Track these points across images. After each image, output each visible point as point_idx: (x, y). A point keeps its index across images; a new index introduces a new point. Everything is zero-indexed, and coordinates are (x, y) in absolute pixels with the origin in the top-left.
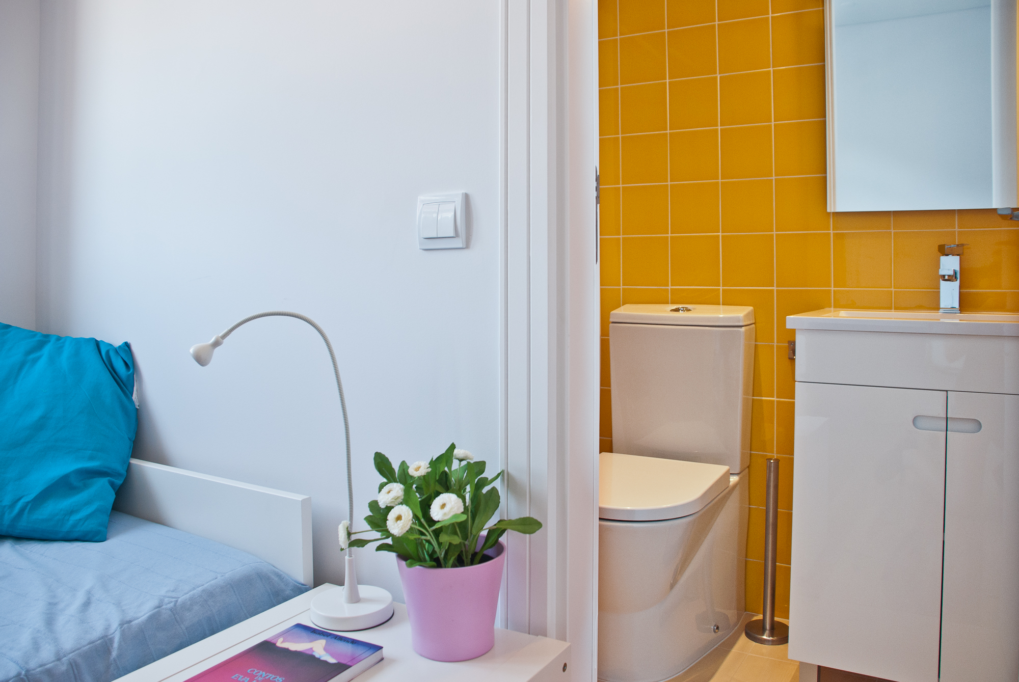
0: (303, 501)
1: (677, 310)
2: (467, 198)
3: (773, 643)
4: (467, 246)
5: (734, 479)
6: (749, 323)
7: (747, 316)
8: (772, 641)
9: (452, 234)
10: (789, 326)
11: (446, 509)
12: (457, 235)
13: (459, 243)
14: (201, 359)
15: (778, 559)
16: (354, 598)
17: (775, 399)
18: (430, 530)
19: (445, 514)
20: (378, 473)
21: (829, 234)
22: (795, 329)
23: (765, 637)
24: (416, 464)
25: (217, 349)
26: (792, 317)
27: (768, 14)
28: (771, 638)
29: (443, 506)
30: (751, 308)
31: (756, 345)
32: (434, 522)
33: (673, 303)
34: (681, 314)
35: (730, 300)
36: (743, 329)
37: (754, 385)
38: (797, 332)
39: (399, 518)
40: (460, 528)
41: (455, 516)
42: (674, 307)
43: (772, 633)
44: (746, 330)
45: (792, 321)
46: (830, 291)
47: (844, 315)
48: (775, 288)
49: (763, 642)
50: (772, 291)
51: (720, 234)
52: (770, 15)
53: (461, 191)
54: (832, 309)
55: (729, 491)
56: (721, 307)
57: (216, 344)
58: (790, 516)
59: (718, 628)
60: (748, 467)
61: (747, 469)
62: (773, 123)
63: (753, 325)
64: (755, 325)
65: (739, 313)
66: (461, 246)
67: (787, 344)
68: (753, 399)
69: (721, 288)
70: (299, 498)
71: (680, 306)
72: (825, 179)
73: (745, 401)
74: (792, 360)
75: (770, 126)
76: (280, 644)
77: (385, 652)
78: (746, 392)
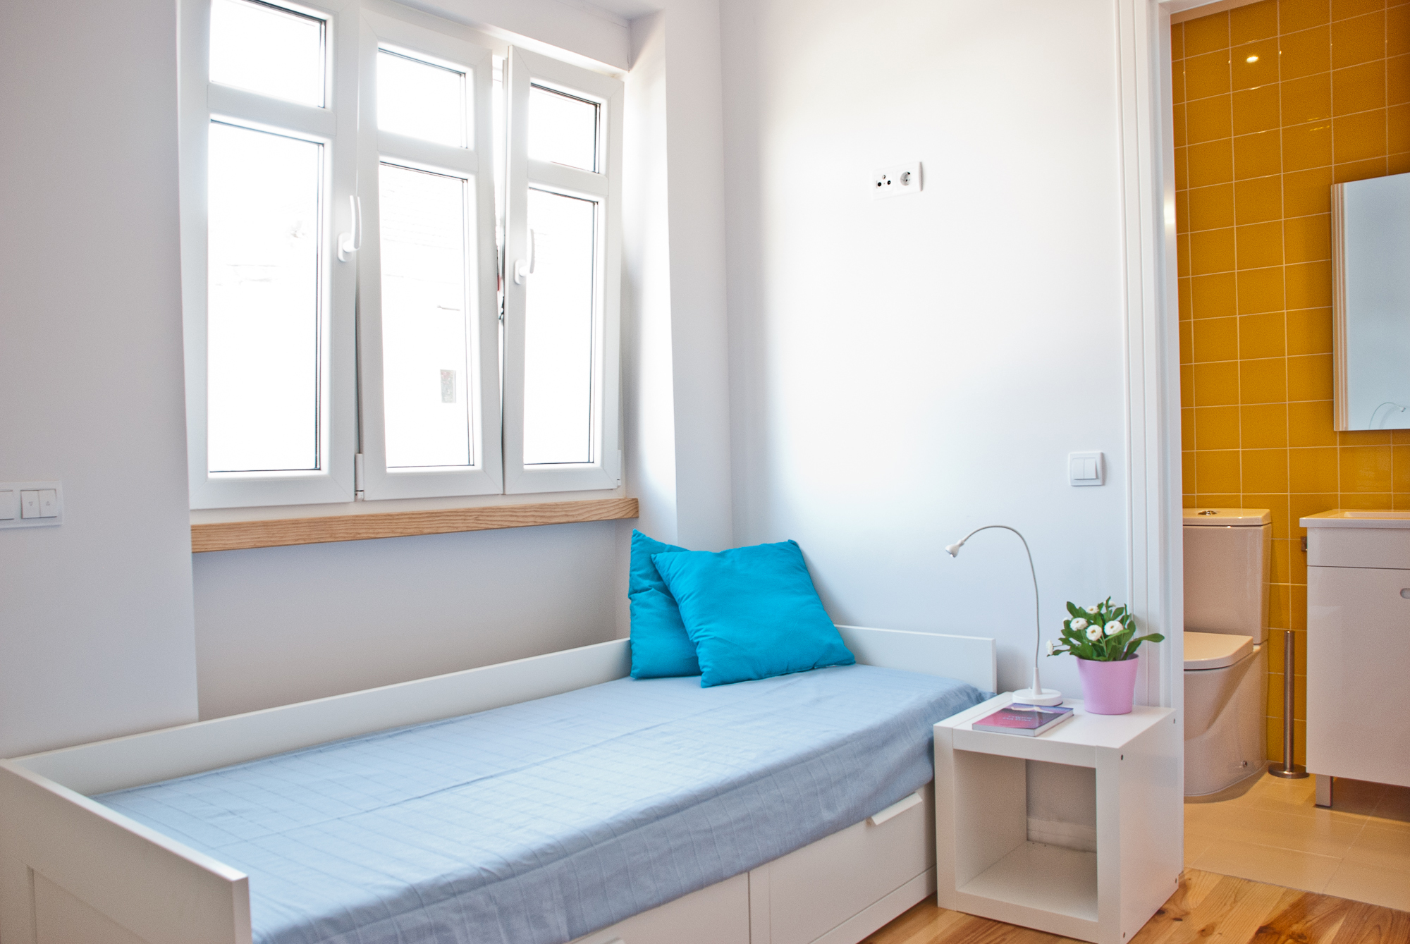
0: (993, 640)
1: (1204, 513)
2: (1103, 456)
3: (1293, 777)
4: (1104, 484)
5: (1256, 648)
6: (1267, 522)
7: (1265, 517)
8: (1292, 775)
9: (1094, 477)
10: (1302, 525)
11: (1115, 628)
12: (1097, 478)
13: (1099, 482)
14: (954, 553)
15: (1295, 716)
16: (1039, 692)
17: (1290, 584)
18: (1104, 640)
19: (1114, 631)
20: (1069, 613)
21: (1335, 449)
22: (1306, 528)
23: (1286, 772)
24: (1090, 607)
25: (962, 548)
26: (1304, 518)
27: (1282, 264)
28: (1291, 773)
29: (1112, 627)
30: (1268, 510)
31: (1273, 541)
32: (1108, 636)
33: (1198, 507)
34: (1207, 517)
35: (1249, 504)
36: (1262, 528)
37: (1271, 573)
38: (1308, 530)
39: (1093, 632)
40: (1119, 638)
41: (1120, 631)
42: (1202, 510)
43: (1292, 769)
44: (1265, 529)
45: (1304, 521)
46: (1336, 495)
47: (1349, 516)
48: (1289, 494)
49: (1284, 776)
50: (1287, 496)
51: (1240, 449)
52: (1284, 265)
53: (1099, 452)
54: (1339, 510)
55: (1252, 657)
56: (1242, 509)
57: (961, 544)
58: (1305, 679)
59: (1246, 764)
60: (1267, 640)
61: (1266, 641)
62: (1286, 357)
63: (1270, 525)
64: (1271, 525)
65: (1259, 515)
66: (1100, 484)
67: (1299, 539)
68: (1271, 586)
69: (1241, 494)
70: (991, 639)
71: (1207, 510)
72: (1332, 403)
73: (1264, 587)
74: (1304, 552)
75: (1284, 359)
76: (1013, 708)
77: (1075, 712)
78: (1264, 580)
